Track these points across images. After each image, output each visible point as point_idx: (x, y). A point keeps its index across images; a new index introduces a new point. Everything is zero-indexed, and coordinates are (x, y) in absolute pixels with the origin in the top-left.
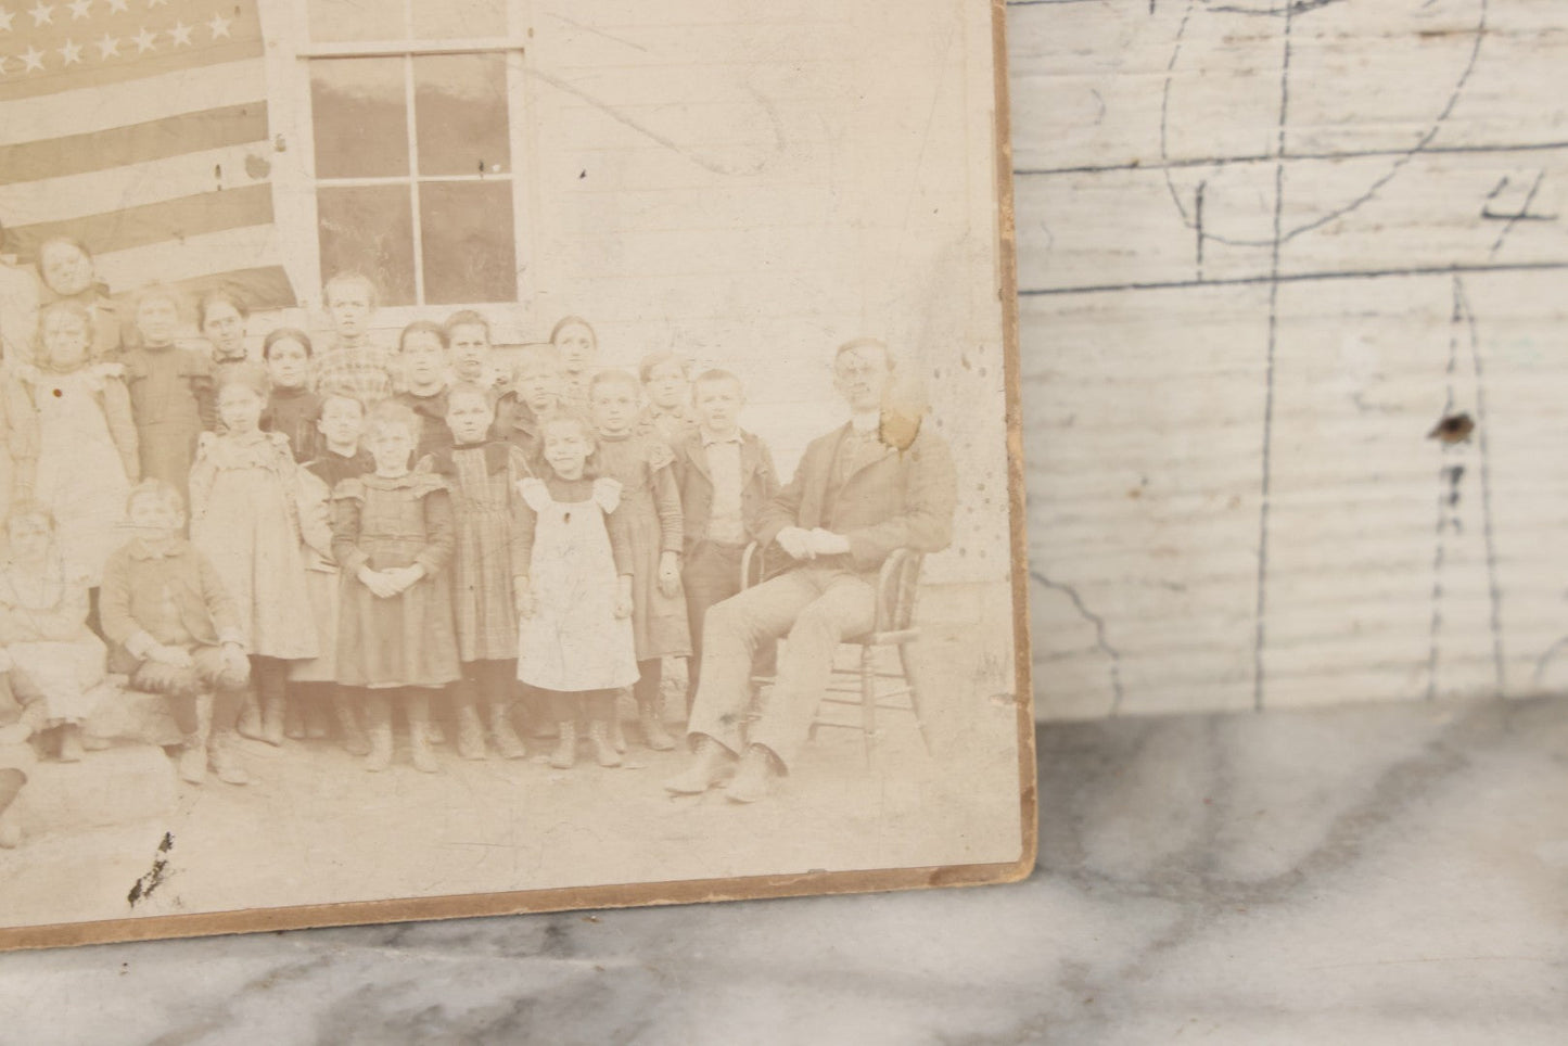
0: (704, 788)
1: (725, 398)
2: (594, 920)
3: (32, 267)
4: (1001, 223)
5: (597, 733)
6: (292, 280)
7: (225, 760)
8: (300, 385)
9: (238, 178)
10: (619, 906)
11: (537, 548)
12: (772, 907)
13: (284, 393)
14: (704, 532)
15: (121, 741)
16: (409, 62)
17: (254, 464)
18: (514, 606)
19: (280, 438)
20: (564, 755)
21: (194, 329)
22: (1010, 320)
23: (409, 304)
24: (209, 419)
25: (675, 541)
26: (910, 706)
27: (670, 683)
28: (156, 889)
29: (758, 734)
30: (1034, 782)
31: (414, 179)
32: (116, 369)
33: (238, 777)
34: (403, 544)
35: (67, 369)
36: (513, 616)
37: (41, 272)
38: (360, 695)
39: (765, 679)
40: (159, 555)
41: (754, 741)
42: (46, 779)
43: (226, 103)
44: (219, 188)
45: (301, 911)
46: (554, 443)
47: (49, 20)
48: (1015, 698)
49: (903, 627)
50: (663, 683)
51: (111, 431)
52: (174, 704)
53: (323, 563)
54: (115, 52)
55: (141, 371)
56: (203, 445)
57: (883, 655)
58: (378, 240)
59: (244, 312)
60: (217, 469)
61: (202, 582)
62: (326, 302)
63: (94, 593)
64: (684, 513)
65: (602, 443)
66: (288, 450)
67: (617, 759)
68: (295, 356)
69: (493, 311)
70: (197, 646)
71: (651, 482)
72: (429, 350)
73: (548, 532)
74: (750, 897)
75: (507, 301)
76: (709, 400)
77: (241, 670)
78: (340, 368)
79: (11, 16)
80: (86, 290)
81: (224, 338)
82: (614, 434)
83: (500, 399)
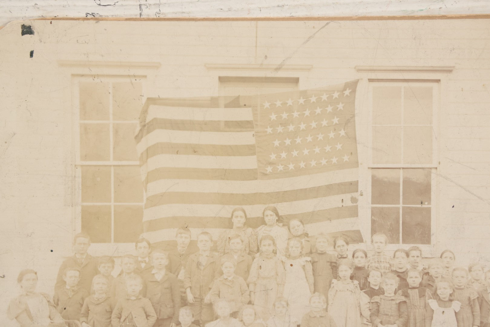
3: (286, 227)
6: (362, 235)
8: (363, 267)
9: (348, 203)
11: (433, 321)
13: (358, 269)
14: (487, 320)
16: (401, 170)
17: (348, 289)
19: (356, 282)
21: (332, 248)
23: (397, 244)
24: (335, 275)
25: (477, 322)
31: (401, 206)
32: (309, 259)
34: (392, 317)
35: (295, 258)
37: (289, 229)
43: (346, 181)
44: (343, 206)
46: (440, 289)
47: (297, 155)
51: (306, 278)
53: (367, 321)
54: (315, 165)
55: (316, 260)
56: (333, 283)
58: (389, 223)
59: (347, 243)
60: (337, 291)
62: (372, 242)
64: (481, 313)
65: (455, 290)
66: (358, 286)
68: (362, 257)
69: (424, 247)
71: (470, 303)
72: (403, 258)
73: (437, 317)
75: (427, 244)
78: (375, 262)
79: (286, 154)
80: (302, 235)
81: (341, 251)
82: (459, 287)
83: (424, 274)
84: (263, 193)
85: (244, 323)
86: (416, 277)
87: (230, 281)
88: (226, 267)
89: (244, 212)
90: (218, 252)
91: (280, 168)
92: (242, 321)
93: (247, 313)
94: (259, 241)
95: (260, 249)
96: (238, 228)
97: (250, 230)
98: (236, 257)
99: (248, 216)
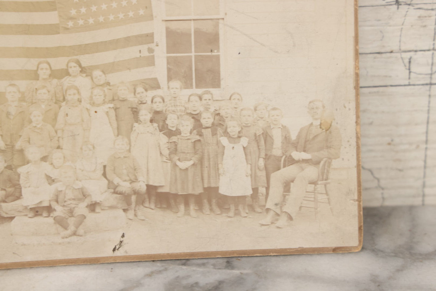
0: (270, 224)
1: (277, 116)
2: (239, 260)
4: (355, 68)
5: (240, 208)
6: (159, 81)
7: (139, 213)
8: (161, 111)
9: (145, 53)
10: (246, 256)
11: (225, 156)
12: (289, 257)
13: (157, 113)
14: (271, 152)
15: (112, 207)
16: (192, 22)
17: (148, 132)
18: (218, 172)
19: (155, 125)
20: (231, 214)
21: (132, 95)
22: (357, 95)
23: (191, 88)
24: (136, 119)
25: (263, 155)
26: (327, 202)
27: (261, 194)
28: (120, 248)
29: (285, 209)
30: (362, 224)
31: (193, 54)
32: (112, 105)
33: (143, 218)
34: (188, 155)
35: (98, 105)
36: (218, 175)
37: (92, 79)
38: (176, 196)
39: (287, 194)
40: (122, 157)
41: (284, 210)
42: (91, 217)
43: (143, 33)
44: (140, 56)
45: (160, 255)
46: (230, 127)
47: (96, 10)
48: (357, 200)
49: (326, 180)
50: (259, 194)
51: (110, 123)
52: (126, 197)
53: (166, 159)
54: (113, 19)
55: (118, 106)
56: (135, 126)
57: (320, 188)
58: (183, 71)
59: (146, 90)
60: (138, 133)
61: (134, 164)
62: (169, 88)
63: (105, 167)
64: (266, 146)
65: (243, 127)
66: (157, 128)
67: (246, 215)
68: (160, 102)
69: (214, 91)
70: (132, 182)
71: (256, 138)
72: (196, 101)
73: (228, 152)
74: (282, 254)
75: (218, 88)
76: (273, 116)
77: (144, 189)
78: (172, 106)
79: (86, 9)
80: (104, 84)
81: (141, 97)
82: (247, 125)
83: (215, 115)
84: (65, 47)
85: (54, 166)
86: (209, 118)
87: (39, 128)
88: (35, 116)
89: (49, 64)
90: (26, 102)
91: (81, 22)
92: (52, 164)
93: (57, 156)
94: (64, 91)
95: (66, 98)
96: (44, 79)
97: (55, 81)
98: (43, 106)
99: (53, 68)
